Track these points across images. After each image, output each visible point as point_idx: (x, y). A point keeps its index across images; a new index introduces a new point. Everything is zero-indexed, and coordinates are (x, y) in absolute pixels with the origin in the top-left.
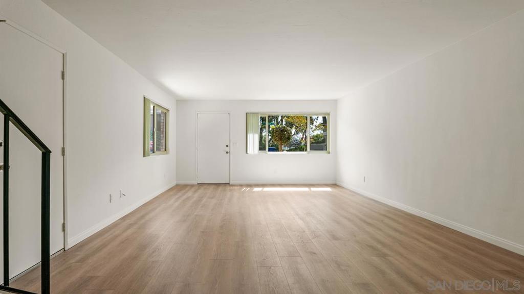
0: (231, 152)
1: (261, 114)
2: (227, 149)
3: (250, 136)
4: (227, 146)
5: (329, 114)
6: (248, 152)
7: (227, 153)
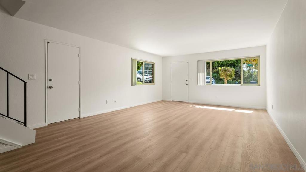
0: (189, 84)
1: (206, 61)
2: (187, 82)
3: (200, 75)
4: (187, 81)
5: (259, 57)
6: (199, 84)
7: (187, 84)
